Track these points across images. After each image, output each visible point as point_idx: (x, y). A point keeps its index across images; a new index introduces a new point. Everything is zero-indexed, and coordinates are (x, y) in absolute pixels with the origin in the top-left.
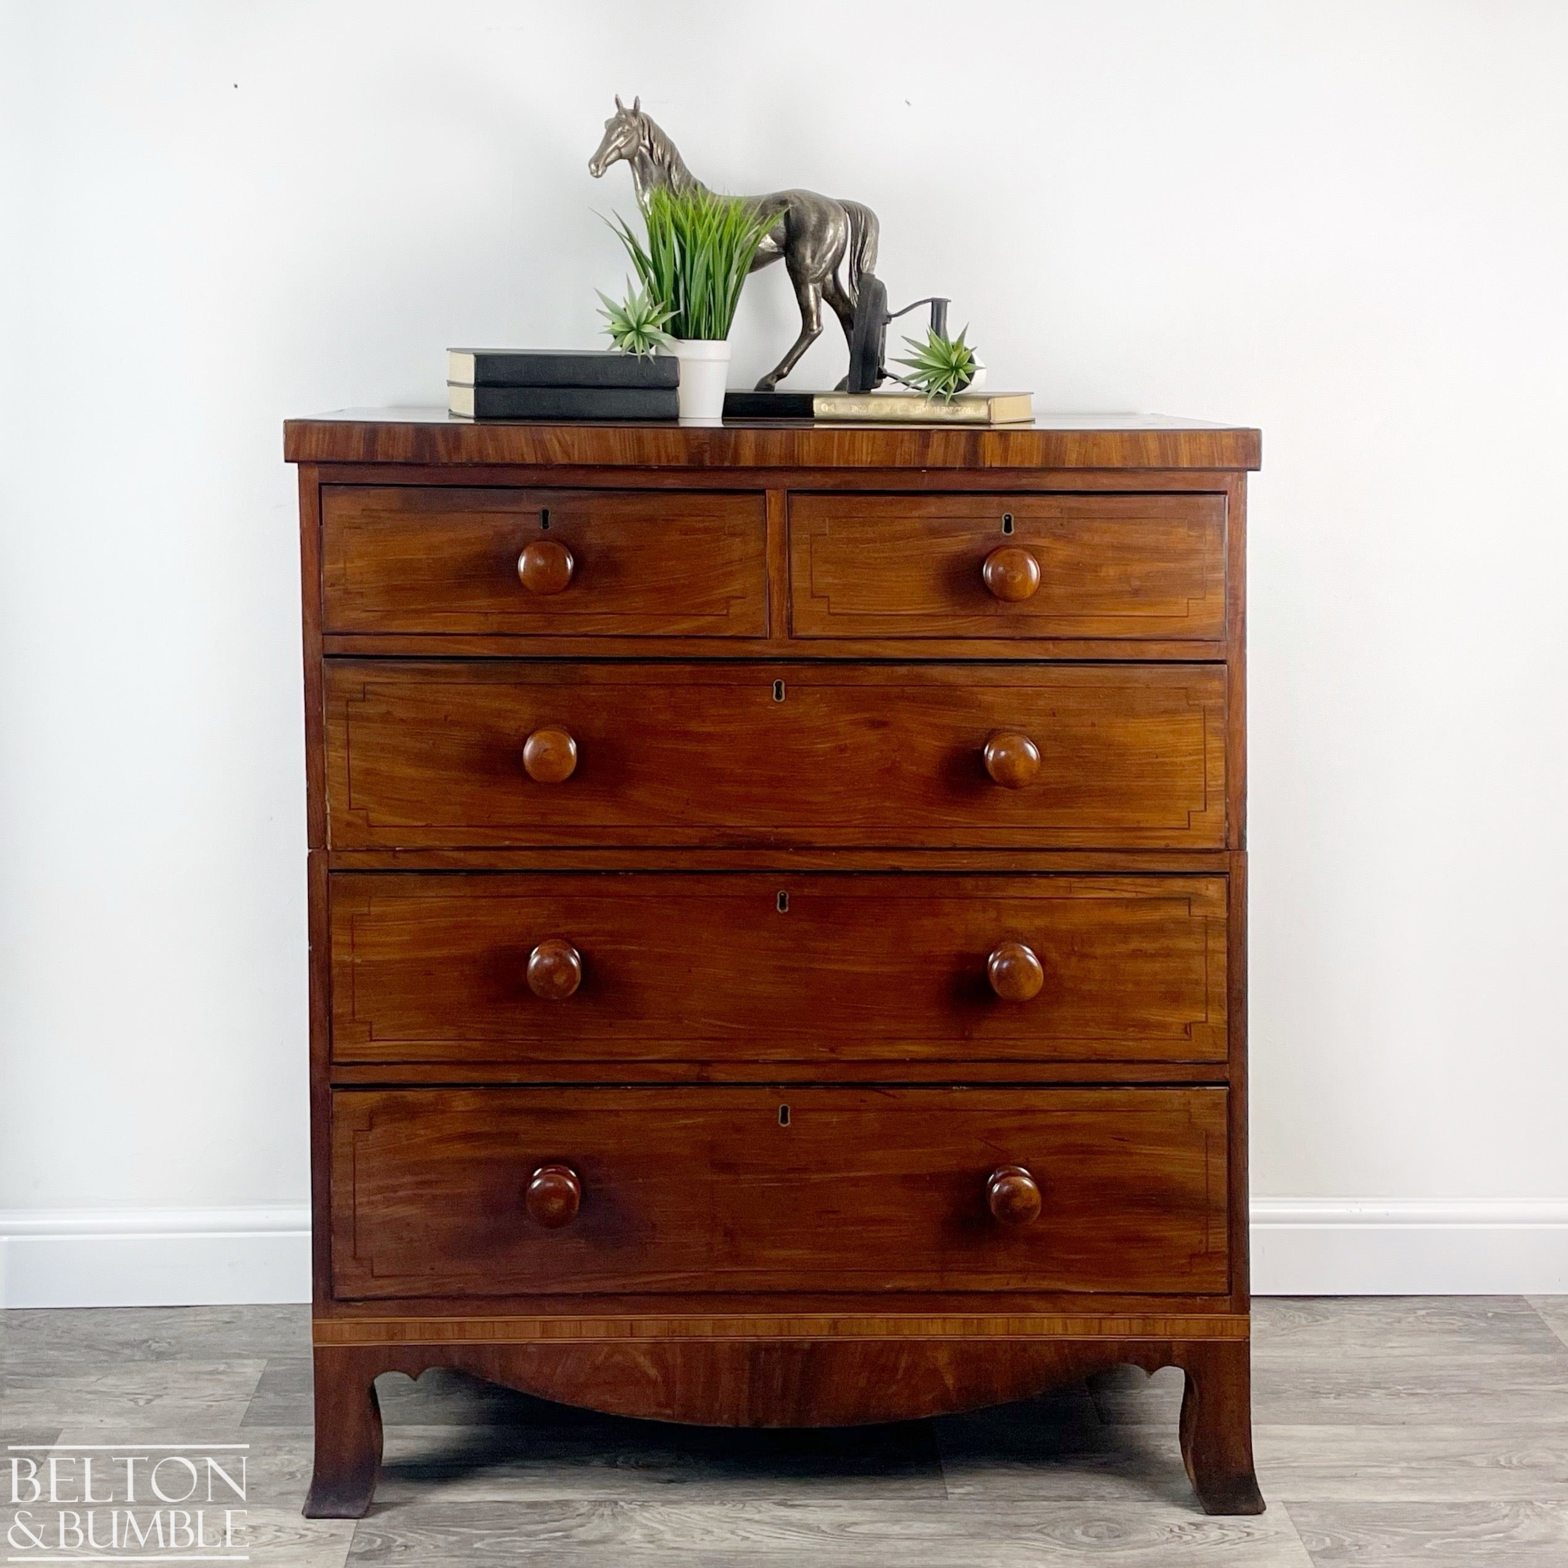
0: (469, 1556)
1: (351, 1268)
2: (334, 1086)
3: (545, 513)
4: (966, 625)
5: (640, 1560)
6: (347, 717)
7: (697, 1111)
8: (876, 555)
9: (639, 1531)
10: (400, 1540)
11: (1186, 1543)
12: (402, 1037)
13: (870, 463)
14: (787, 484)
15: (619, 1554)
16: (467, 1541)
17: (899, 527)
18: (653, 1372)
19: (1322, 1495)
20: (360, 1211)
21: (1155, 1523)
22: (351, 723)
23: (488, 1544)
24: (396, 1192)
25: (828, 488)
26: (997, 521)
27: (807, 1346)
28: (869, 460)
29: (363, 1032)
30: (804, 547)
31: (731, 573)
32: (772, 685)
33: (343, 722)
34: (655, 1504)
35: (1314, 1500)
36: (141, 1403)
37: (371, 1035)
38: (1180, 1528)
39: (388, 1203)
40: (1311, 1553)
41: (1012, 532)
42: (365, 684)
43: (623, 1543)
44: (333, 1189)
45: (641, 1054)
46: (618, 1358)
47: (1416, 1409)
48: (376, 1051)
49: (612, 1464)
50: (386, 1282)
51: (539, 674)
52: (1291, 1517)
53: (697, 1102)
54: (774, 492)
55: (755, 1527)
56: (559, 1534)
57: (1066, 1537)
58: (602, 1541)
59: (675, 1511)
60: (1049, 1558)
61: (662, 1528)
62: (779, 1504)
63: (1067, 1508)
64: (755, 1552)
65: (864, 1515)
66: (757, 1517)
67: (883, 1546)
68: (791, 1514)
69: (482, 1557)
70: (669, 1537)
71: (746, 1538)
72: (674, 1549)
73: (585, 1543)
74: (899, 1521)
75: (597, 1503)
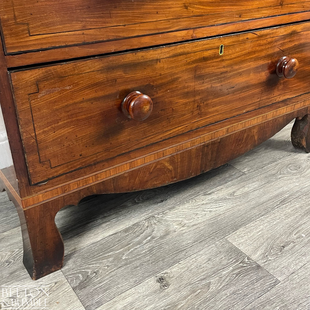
0: (126, 264)
1: (39, 168)
2: (9, 69)
5: (189, 235)
9: (175, 224)
10: (90, 271)
12: (48, 32)
15: (178, 236)
16: (117, 258)
18: (170, 167)
20: (39, 138)
23: (128, 255)
24: (58, 122)
27: (219, 141)
29: (23, 31)
34: (167, 211)
37: (29, 33)
39: (54, 130)
43: (175, 231)
44: (21, 130)
45: (170, 28)
46: (159, 167)
48: (34, 43)
49: (135, 203)
50: (58, 168)
55: (209, 206)
56: (149, 238)
57: (288, 173)
58: (167, 233)
59: (177, 211)
60: (294, 181)
61: (180, 219)
62: (205, 195)
63: (277, 165)
64: (220, 215)
65: (232, 188)
66: (204, 202)
67: (251, 196)
68: (212, 197)
69: (131, 262)
70: (186, 222)
71: (210, 211)
72: (193, 225)
73: (162, 238)
74: (244, 186)
75: (148, 219)
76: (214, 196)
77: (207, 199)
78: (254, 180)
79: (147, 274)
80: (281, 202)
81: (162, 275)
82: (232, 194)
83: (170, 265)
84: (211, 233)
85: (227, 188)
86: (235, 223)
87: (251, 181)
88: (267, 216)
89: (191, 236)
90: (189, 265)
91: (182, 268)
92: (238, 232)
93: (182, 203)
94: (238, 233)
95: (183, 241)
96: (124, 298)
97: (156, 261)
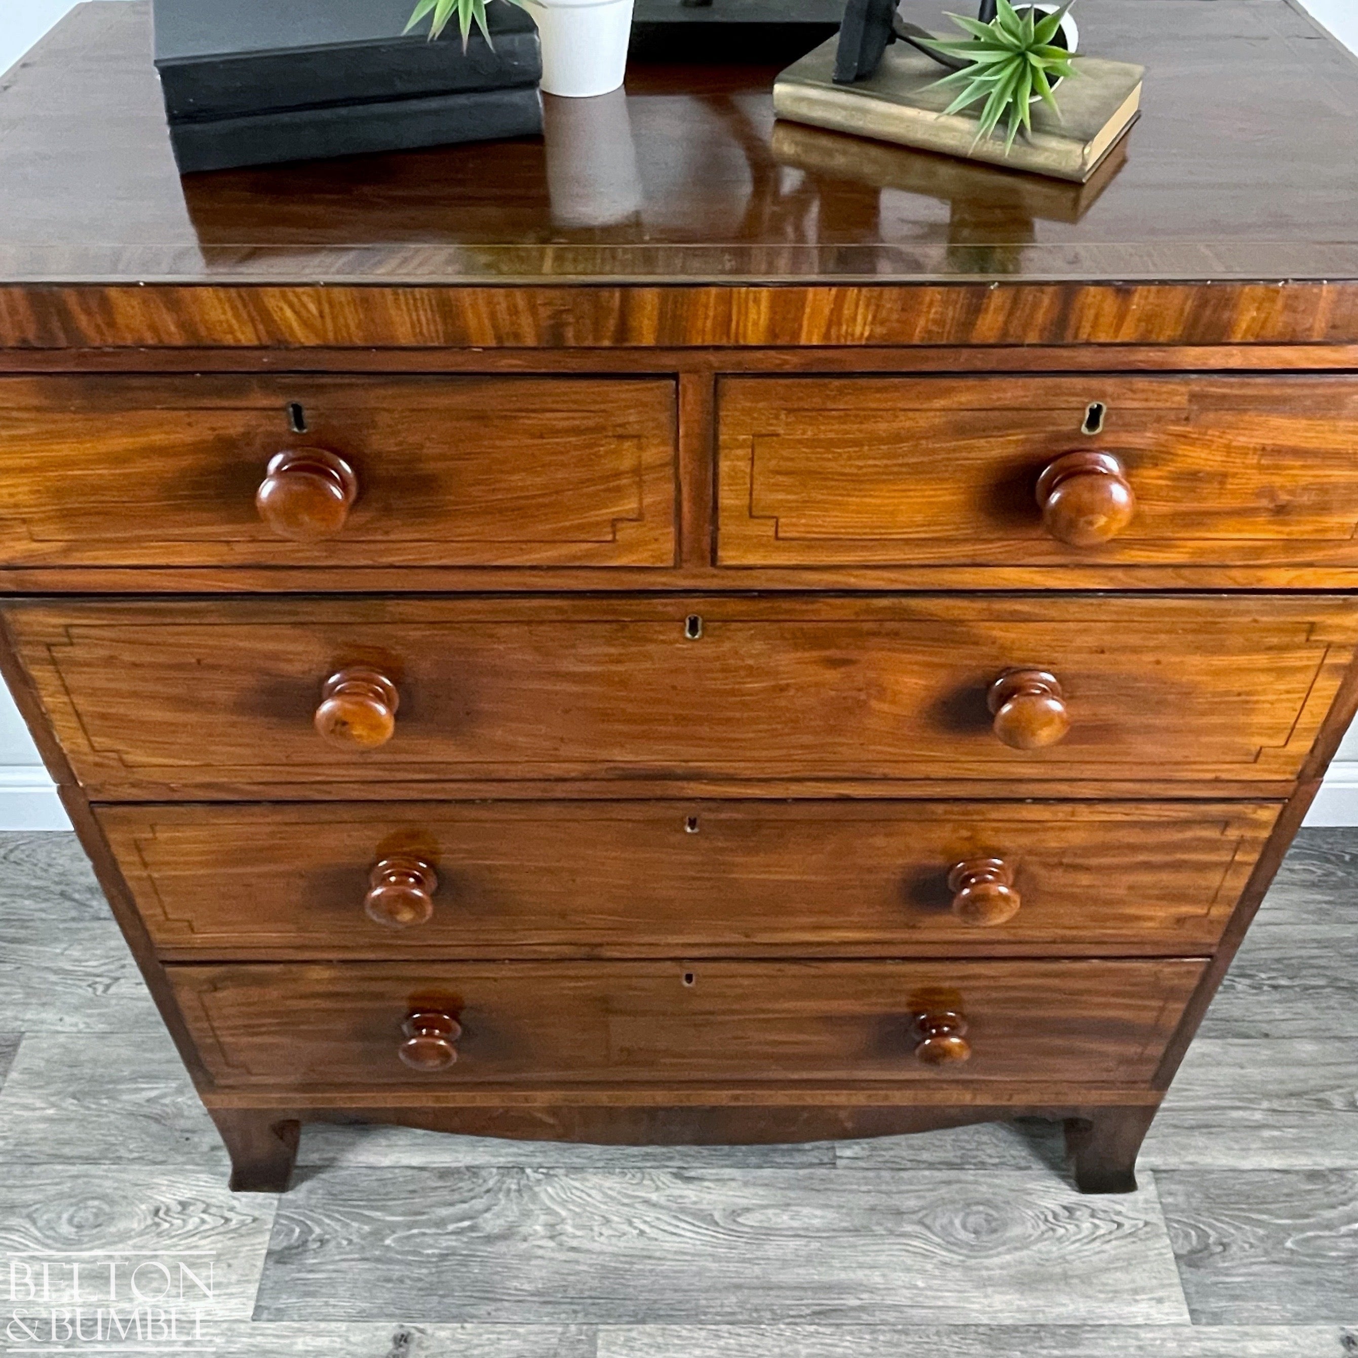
3: (297, 410)
4: (993, 549)
5: (541, 1267)
6: (54, 662)
7: (585, 978)
8: (860, 463)
9: (543, 1218)
10: (317, 1231)
11: (1060, 1240)
12: (230, 931)
13: (868, 339)
14: (716, 365)
15: (519, 1257)
17: (904, 423)
18: (550, 1121)
19: (1190, 1159)
21: (1030, 1205)
22: (61, 668)
23: (398, 1240)
24: (258, 1028)
25: (787, 368)
26: (1076, 414)
28: (866, 334)
29: (182, 927)
30: (740, 452)
31: (618, 489)
32: (683, 621)
33: (51, 667)
34: (558, 1171)
35: (1183, 1167)
36: (100, 988)
38: (1055, 1216)
40: (1178, 1257)
41: (1098, 431)
42: (67, 626)
43: (525, 1240)
47: (1278, 1011)
51: (326, 611)
52: (1160, 1196)
53: (585, 972)
54: (693, 377)
55: (651, 1215)
56: (466, 1224)
57: (946, 1231)
58: (505, 1236)
59: (577, 1184)
60: (929, 1267)
61: (564, 1213)
62: (676, 1176)
63: (949, 1183)
64: (650, 1257)
65: (757, 1194)
66: (654, 1197)
67: (771, 1249)
68: (686, 1193)
69: (391, 1261)
70: (569, 1229)
71: (642, 1233)
72: (573, 1249)
73: (489, 1239)
74: (788, 1205)
75: (505, 1170)
76: (690, 1193)
77: (668, 1192)
78: (835, 1199)
79: (391, 1309)
80: (815, 1313)
81: (413, 1331)
82: (734, 1214)
83: (443, 1318)
84: (587, 1294)
85: (746, 1184)
86: (655, 1301)
87: (821, 1199)
88: (742, 1331)
89: (544, 1273)
90: (476, 1342)
91: (459, 1341)
92: (637, 1331)
93: (608, 1168)
94: (634, 1334)
95: (516, 1277)
96: (318, 1334)
97: (429, 1290)
